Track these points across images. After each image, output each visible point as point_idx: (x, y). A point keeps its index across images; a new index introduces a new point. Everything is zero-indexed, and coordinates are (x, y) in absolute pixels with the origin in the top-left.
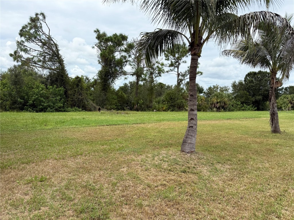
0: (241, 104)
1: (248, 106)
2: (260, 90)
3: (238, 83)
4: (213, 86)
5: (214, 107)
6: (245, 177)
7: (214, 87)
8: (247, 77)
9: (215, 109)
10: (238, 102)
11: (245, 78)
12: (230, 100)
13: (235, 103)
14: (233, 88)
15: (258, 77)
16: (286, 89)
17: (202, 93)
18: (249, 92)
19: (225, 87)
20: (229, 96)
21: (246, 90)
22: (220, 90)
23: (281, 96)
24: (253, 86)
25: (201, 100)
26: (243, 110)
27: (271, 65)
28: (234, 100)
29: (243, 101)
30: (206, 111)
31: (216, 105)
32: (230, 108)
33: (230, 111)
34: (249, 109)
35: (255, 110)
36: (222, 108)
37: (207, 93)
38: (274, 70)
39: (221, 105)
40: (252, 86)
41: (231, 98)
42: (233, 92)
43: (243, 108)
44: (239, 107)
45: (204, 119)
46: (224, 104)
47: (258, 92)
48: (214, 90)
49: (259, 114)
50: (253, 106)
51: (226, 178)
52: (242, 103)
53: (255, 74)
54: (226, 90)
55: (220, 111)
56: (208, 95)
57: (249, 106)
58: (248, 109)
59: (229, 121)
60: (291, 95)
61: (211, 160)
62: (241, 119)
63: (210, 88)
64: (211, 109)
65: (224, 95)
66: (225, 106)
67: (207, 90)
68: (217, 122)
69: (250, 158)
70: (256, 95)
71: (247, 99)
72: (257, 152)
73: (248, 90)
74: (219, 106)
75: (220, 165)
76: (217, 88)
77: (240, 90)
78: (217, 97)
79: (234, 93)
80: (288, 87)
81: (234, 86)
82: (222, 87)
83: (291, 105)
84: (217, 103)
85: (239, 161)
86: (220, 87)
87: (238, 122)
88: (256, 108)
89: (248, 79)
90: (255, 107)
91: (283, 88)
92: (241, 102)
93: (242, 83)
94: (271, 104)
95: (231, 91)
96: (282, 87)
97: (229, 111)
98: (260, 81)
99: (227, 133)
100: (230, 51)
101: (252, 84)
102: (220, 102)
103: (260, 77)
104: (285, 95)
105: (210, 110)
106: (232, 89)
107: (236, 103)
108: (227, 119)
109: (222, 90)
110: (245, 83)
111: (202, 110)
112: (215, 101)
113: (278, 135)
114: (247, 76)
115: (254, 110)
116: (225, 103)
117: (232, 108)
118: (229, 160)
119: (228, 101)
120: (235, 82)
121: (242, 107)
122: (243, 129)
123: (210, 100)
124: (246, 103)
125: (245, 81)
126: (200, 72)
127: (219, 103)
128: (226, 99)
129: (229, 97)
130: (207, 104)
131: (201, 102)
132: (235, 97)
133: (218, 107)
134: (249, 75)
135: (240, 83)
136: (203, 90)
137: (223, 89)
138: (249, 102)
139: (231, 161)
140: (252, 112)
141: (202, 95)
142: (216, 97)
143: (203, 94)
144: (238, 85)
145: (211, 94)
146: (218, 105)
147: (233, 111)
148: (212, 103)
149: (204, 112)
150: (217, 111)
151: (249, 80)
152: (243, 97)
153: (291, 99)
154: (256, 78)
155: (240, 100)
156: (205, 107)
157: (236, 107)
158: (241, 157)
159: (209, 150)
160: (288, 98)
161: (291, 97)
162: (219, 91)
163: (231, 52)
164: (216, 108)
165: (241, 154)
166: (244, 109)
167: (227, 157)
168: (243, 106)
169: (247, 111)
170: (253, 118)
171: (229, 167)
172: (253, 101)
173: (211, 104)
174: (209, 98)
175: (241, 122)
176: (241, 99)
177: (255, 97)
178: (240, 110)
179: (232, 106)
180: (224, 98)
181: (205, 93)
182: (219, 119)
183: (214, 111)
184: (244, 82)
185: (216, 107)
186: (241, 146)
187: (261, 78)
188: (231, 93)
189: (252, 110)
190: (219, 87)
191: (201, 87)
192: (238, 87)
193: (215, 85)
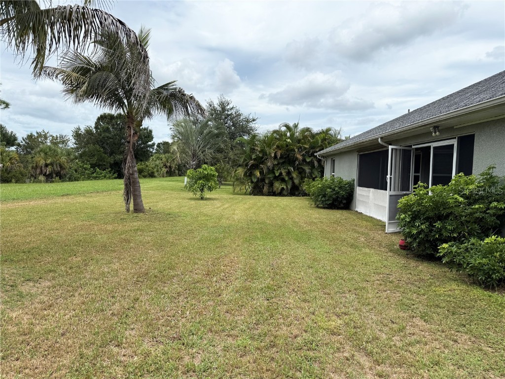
0: (91, 167)
1: (103, 171)
2: (121, 145)
3: (83, 131)
4: (37, 133)
5: (41, 173)
6: (76, 294)
7: (39, 135)
8: (99, 122)
9: (42, 178)
10: (86, 164)
11: (96, 123)
12: (72, 160)
13: (81, 167)
14: (77, 140)
15: (117, 124)
16: (159, 145)
17: (13, 145)
18: (103, 148)
19: (61, 137)
20: (69, 153)
21: (98, 144)
22: (51, 142)
23: (152, 156)
24: (110, 138)
25: (10, 159)
26: (95, 178)
27: (125, 106)
28: (79, 161)
29: (95, 162)
30: (25, 182)
31: (43, 169)
32: (71, 176)
33: (72, 181)
34: (105, 177)
35: (115, 178)
36: (57, 176)
37: (24, 145)
38: (130, 114)
39: (54, 171)
40: (107, 137)
41: (72, 157)
42: (75, 146)
43: (95, 175)
44: (89, 174)
45: (14, 199)
46: (59, 169)
47: (119, 149)
48: (40, 140)
49: (120, 185)
50: (111, 170)
51: (40, 306)
52: (93, 166)
53: (111, 117)
54: (63, 142)
55: (52, 182)
56: (27, 150)
57: (105, 171)
58: (102, 176)
59: (65, 199)
60: (166, 155)
61: (11, 280)
62: (87, 195)
63: (30, 137)
64: (34, 178)
65: (59, 150)
66: (62, 172)
67: (23, 139)
68: (41, 202)
69: (92, 260)
70: (116, 154)
71: (101, 159)
72: (104, 248)
73: (102, 144)
74: (50, 171)
75: (31, 284)
76: (46, 138)
77: (88, 143)
78: (46, 154)
79: (77, 148)
80: (161, 143)
81: (77, 135)
82: (55, 136)
83: (166, 170)
84: (47, 165)
85: (71, 268)
86: (51, 136)
87: (81, 199)
88: (116, 175)
89: (101, 125)
90: (114, 174)
91: (154, 144)
92: (90, 164)
93: (91, 131)
94: (126, 168)
95: (72, 144)
96: (152, 142)
97: (70, 180)
98: (121, 129)
99: (58, 221)
100: (56, 69)
101: (107, 134)
102: (52, 164)
103: (120, 124)
104: (158, 155)
105: (32, 179)
106: (74, 141)
107: (83, 166)
108: (63, 196)
109: (56, 141)
110: (97, 131)
111: (13, 180)
112: (42, 162)
113: (141, 215)
114: (99, 119)
115: (113, 179)
116: (61, 167)
117: (76, 175)
118: (51, 271)
119: (67, 162)
120: (79, 129)
121: (93, 173)
122: (89, 211)
123: (30, 160)
124: (99, 166)
125: (96, 128)
126: (4, 103)
127: (49, 167)
128: (63, 159)
129: (69, 155)
130: (24, 167)
131: (11, 163)
132: (81, 156)
133: (48, 173)
134: (102, 118)
135: (89, 132)
136: (15, 139)
137: (57, 139)
138: (105, 165)
139: (55, 271)
140: (110, 180)
141: (13, 148)
142: (42, 155)
143: (15, 147)
144: (84, 134)
145: (32, 149)
146: (48, 170)
147: (76, 179)
148: (34, 165)
149: (17, 184)
150: (47, 181)
151: (103, 128)
152: (94, 156)
153: (166, 160)
154: (113, 125)
155: (89, 161)
156: (21, 173)
157: (83, 174)
158: (76, 260)
159: (12, 260)
160: (162, 159)
161: (165, 158)
162: (49, 144)
163: (57, 72)
164: (45, 175)
165: (77, 255)
166: (97, 177)
167: (49, 266)
168: (95, 171)
169: (102, 179)
170: (109, 190)
171: (48, 284)
172: (110, 163)
173: (33, 168)
174: (30, 156)
175: (86, 200)
176: (91, 159)
177: (114, 156)
178: (89, 178)
179: (76, 171)
180: (60, 157)
181: (19, 145)
182: (47, 196)
183: (40, 182)
184: (94, 130)
185: (44, 173)
186: (78, 243)
187: (121, 126)
188: (72, 148)
189: (109, 178)
190: (48, 135)
191: (10, 131)
192: (84, 138)
193: (40, 130)
